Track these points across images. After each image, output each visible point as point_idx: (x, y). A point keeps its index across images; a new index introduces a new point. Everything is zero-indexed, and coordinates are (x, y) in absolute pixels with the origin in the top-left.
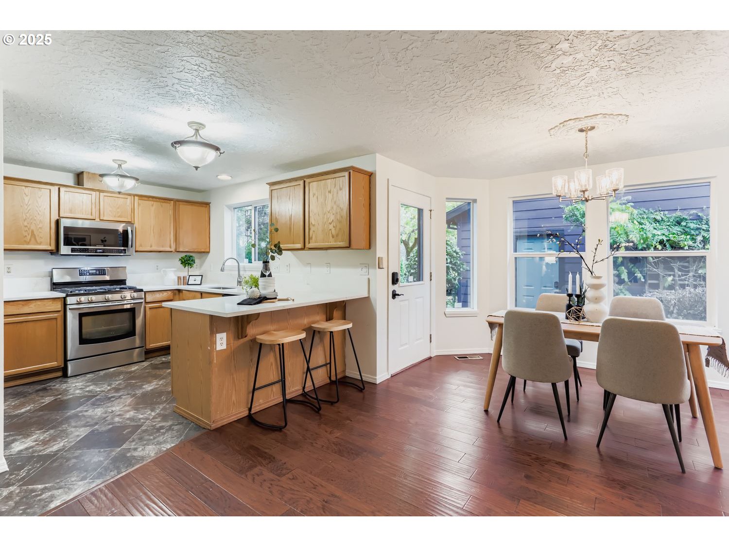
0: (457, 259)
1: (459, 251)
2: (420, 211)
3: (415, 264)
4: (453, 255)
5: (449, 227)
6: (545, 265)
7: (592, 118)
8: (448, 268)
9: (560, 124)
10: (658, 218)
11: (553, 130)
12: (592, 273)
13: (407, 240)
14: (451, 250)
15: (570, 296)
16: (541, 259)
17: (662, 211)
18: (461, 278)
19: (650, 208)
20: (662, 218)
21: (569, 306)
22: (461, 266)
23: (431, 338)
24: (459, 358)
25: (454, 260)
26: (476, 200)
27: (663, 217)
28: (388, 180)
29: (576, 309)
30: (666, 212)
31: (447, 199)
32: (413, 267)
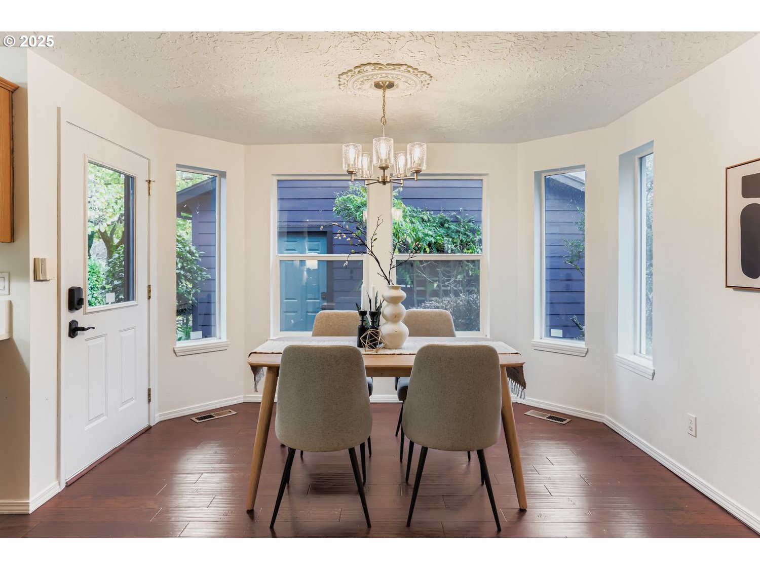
0: (192, 263)
1: (194, 251)
2: (130, 182)
3: (121, 271)
4: (186, 257)
5: (179, 215)
6: (307, 271)
7: (394, 69)
8: (179, 275)
9: (356, 67)
10: (425, 218)
11: (345, 76)
12: (389, 282)
13: (109, 233)
14: (183, 250)
15: (363, 314)
16: (303, 262)
17: (428, 210)
18: (199, 291)
19: (418, 206)
20: (429, 219)
21: (362, 329)
22: (199, 273)
23: (149, 395)
24: (199, 419)
25: (188, 264)
26: (225, 173)
27: (430, 217)
28: (59, 109)
29: (372, 333)
30: (432, 212)
31: (178, 166)
32: (118, 275)
